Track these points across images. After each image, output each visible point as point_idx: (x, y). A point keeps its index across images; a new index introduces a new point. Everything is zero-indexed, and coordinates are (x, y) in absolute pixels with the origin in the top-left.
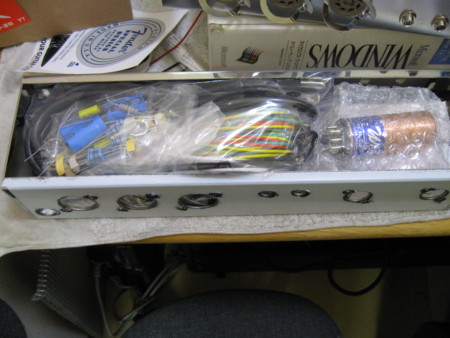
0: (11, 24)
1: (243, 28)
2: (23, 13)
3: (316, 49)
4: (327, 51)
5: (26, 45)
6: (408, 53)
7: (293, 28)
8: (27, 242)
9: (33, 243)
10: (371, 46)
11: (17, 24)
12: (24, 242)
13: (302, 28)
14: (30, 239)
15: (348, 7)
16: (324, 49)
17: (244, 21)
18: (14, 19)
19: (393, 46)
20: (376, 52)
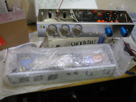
0: (1, 45)
1: (56, 40)
2: (4, 42)
3: (72, 43)
4: (75, 43)
5: (4, 50)
6: (92, 42)
7: (67, 39)
8: (10, 94)
9: (11, 94)
10: (84, 41)
11: (3, 45)
12: (9, 94)
13: (69, 39)
14: (11, 93)
15: (78, 33)
16: (74, 43)
17: (56, 38)
18: (2, 44)
19: (89, 41)
20: (85, 42)
